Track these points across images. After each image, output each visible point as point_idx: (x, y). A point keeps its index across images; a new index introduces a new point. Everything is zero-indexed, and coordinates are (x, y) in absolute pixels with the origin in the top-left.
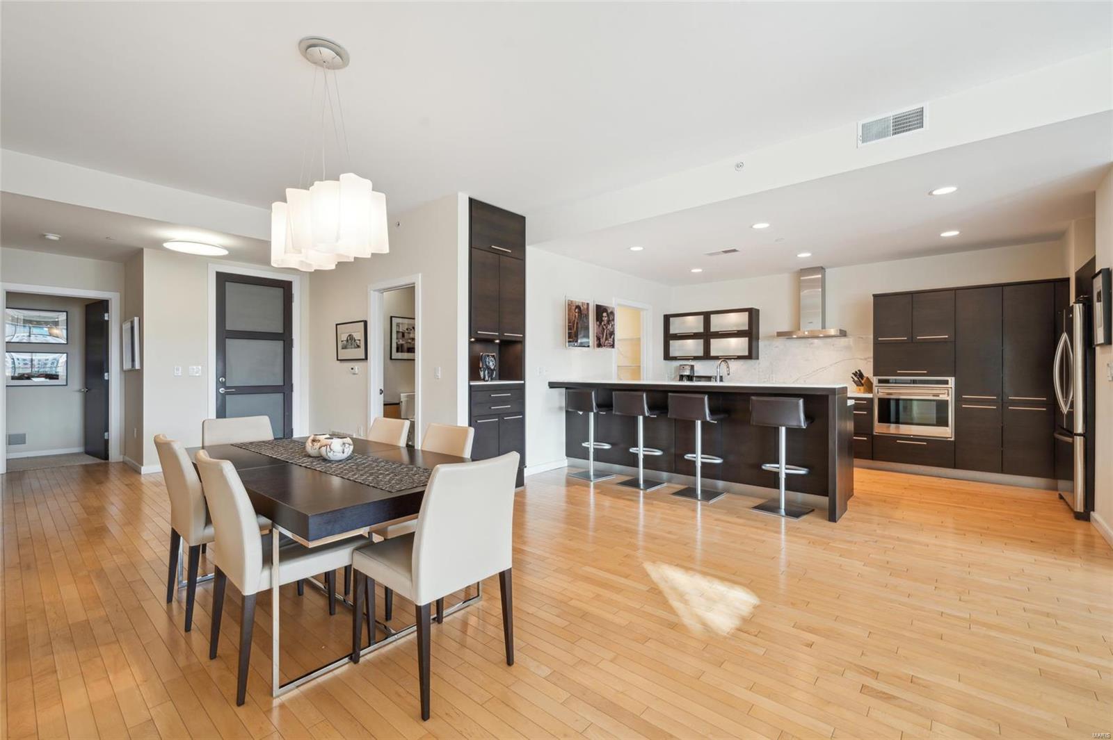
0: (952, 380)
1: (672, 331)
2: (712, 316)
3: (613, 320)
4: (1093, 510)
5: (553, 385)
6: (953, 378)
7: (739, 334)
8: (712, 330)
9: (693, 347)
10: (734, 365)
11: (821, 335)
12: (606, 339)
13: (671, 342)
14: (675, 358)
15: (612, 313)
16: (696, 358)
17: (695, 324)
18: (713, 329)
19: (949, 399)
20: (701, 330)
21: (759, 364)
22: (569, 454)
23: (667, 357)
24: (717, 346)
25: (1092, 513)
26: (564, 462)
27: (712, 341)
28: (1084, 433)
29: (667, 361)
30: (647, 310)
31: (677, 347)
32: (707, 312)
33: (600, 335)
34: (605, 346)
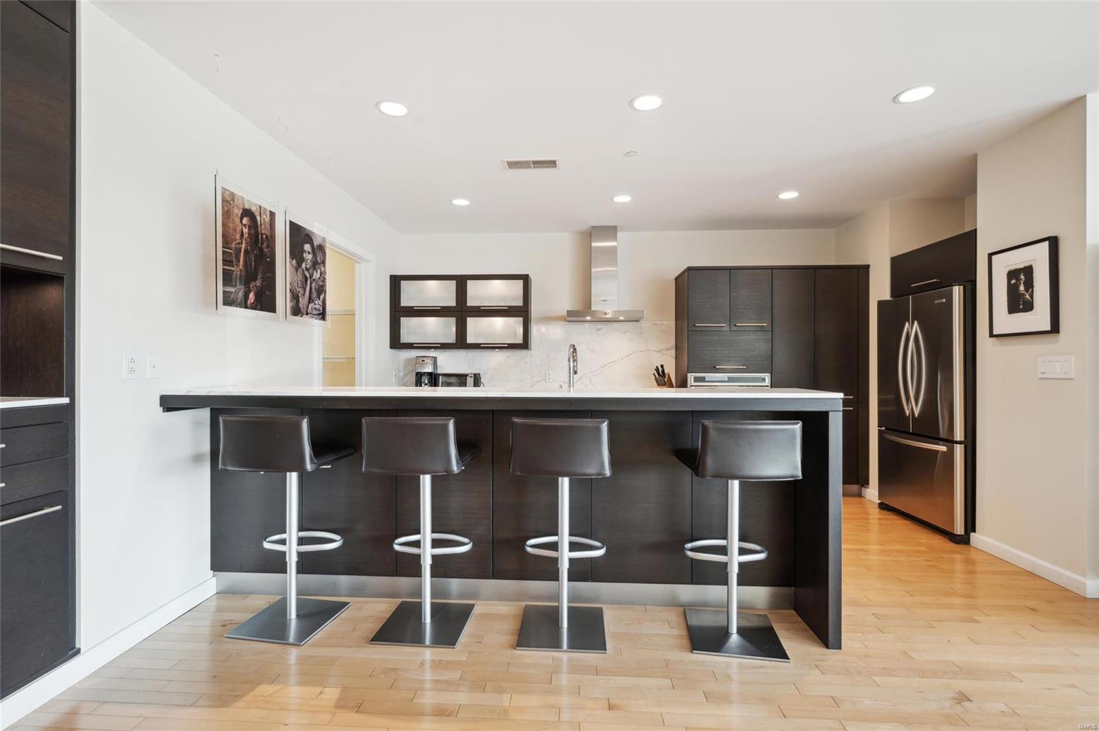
1: (405, 302)
2: (469, 282)
3: (324, 262)
4: (974, 531)
5: (171, 404)
6: (768, 375)
7: (509, 312)
8: (469, 303)
9: (438, 329)
10: (497, 357)
11: (622, 318)
12: (310, 300)
13: (402, 319)
14: (410, 346)
15: (321, 248)
16: (444, 346)
17: (442, 294)
18: (471, 302)
20: (452, 303)
21: (531, 356)
22: (218, 565)
23: (396, 343)
24: (477, 328)
26: (209, 584)
27: (469, 320)
28: (965, 440)
29: (393, 350)
30: (367, 261)
31: (412, 329)
32: (462, 277)
33: (298, 290)
34: (307, 314)
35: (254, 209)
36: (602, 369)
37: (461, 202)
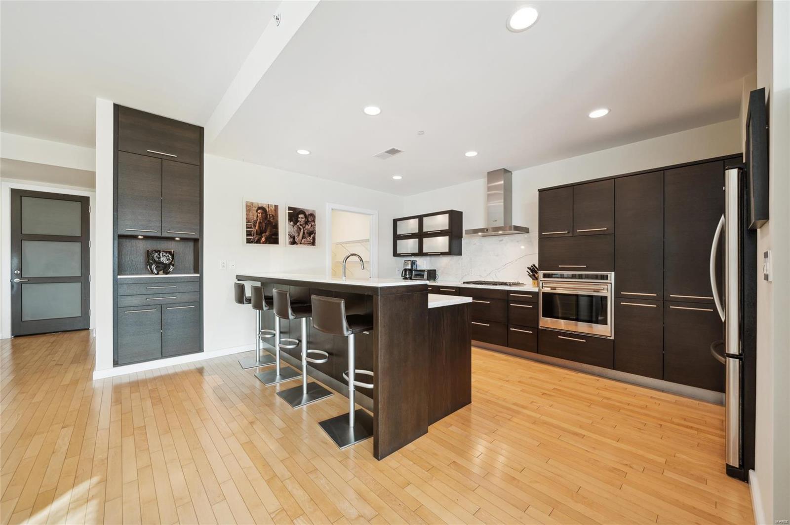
0: (612, 275)
1: (399, 232)
2: (425, 218)
3: (314, 221)
4: (753, 469)
6: (613, 273)
7: (441, 233)
8: (425, 230)
9: (411, 245)
12: (304, 238)
13: (398, 241)
14: (402, 256)
15: (313, 215)
16: (415, 255)
17: (412, 226)
19: (608, 295)
20: (417, 231)
21: (462, 259)
23: (396, 254)
24: (430, 244)
25: (751, 472)
27: (425, 240)
28: (740, 355)
29: (394, 258)
31: (401, 246)
32: (420, 215)
33: (294, 234)
34: (301, 243)
35: (264, 206)
36: (503, 267)
37: (397, 178)
